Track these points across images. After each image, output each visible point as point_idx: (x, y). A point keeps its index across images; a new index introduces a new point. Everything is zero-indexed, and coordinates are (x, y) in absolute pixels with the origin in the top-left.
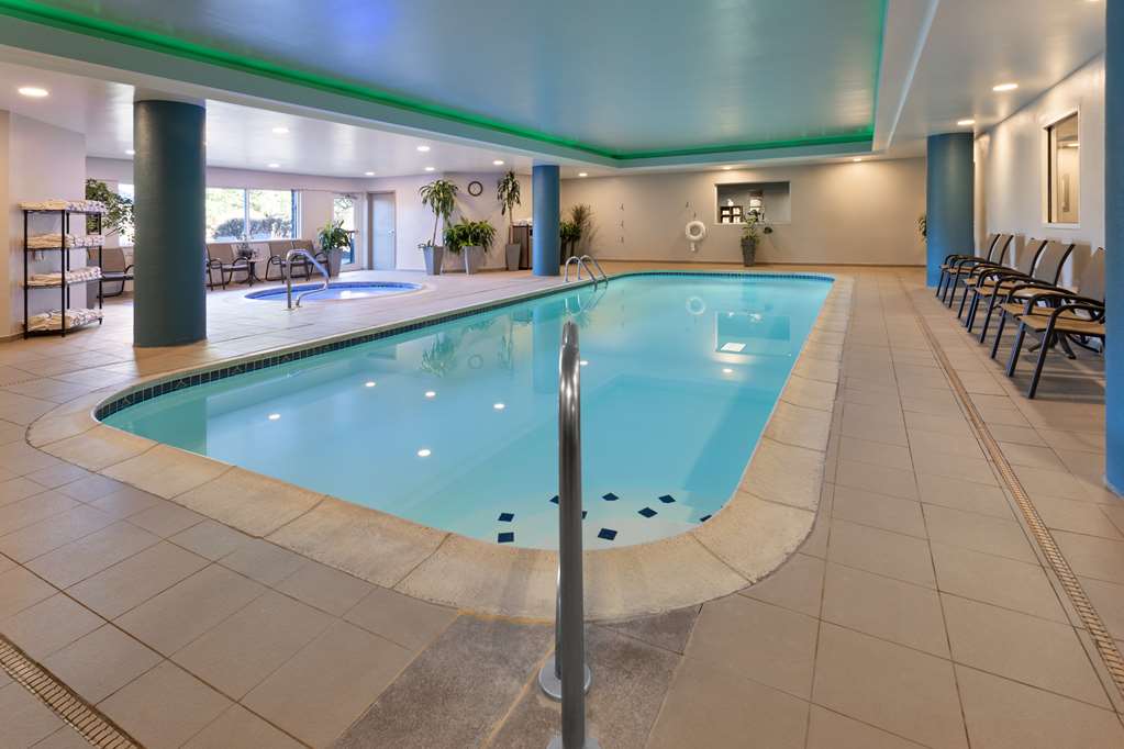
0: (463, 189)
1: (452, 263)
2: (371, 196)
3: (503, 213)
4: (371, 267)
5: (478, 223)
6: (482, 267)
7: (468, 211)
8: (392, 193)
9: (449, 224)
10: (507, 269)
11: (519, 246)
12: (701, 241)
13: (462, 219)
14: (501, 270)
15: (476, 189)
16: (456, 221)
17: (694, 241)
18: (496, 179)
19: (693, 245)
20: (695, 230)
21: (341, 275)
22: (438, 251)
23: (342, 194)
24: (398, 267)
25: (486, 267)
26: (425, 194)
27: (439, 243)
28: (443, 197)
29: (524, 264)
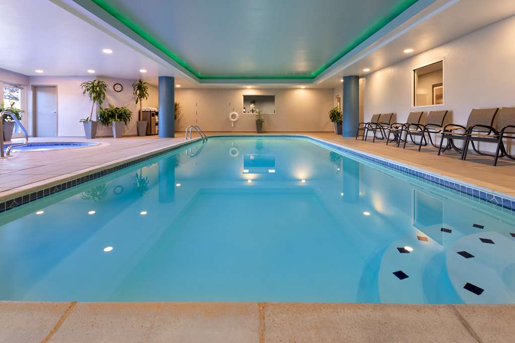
0: (110, 87)
1: (103, 132)
2: (35, 89)
3: (136, 103)
4: (35, 135)
5: (121, 108)
6: (123, 134)
7: (113, 101)
8: (55, 87)
9: (101, 108)
10: (138, 135)
11: (146, 122)
12: (236, 121)
13: (110, 105)
14: (134, 136)
15: (118, 88)
16: (105, 106)
17: (234, 122)
18: (132, 83)
19: (232, 124)
20: (234, 116)
21: (12, 140)
22: (94, 124)
23: (11, 84)
24: (59, 135)
25: (125, 134)
26: (84, 88)
27: (94, 119)
28: (97, 90)
29: (149, 133)
